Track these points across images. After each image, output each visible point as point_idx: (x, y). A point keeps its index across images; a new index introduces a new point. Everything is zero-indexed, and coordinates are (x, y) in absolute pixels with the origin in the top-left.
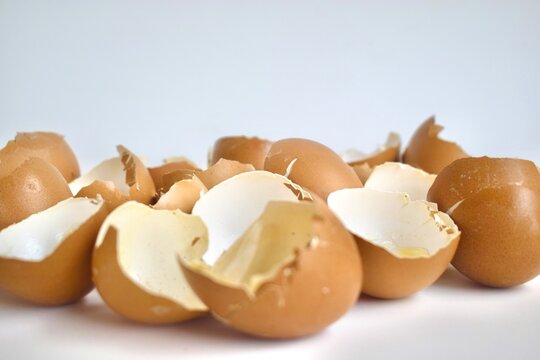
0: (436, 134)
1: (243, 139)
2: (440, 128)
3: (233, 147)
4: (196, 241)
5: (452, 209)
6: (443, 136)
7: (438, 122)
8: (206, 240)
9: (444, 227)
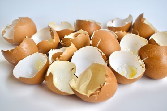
0: (143, 21)
1: (85, 21)
2: (145, 19)
3: (82, 24)
4: (73, 69)
5: (144, 59)
6: (145, 22)
7: (144, 17)
8: (76, 69)
9: (142, 65)
